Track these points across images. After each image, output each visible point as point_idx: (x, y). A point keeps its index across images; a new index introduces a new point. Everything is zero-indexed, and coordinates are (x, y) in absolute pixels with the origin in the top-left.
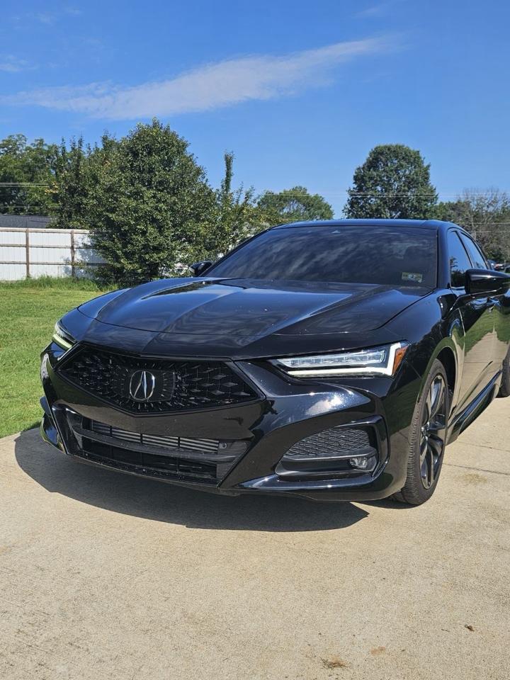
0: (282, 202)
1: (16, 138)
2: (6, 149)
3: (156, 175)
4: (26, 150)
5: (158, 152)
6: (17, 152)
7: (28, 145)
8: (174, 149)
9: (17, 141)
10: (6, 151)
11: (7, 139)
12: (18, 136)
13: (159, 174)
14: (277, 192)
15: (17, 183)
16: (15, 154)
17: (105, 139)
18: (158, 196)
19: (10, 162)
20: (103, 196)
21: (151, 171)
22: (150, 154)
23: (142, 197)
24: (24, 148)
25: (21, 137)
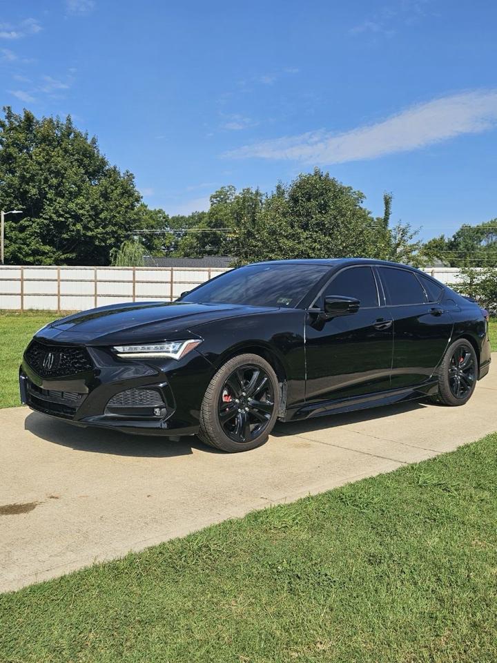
0: (479, 235)
1: (227, 188)
2: (218, 199)
3: (312, 218)
4: (235, 199)
5: (316, 197)
6: (228, 201)
7: (237, 194)
8: (330, 194)
9: (228, 191)
10: (219, 201)
11: (219, 190)
12: (229, 187)
13: (317, 217)
14: (474, 225)
15: (226, 228)
16: (226, 202)
17: (279, 188)
18: (314, 236)
19: (221, 210)
20: (267, 239)
21: (308, 214)
22: (309, 200)
23: (299, 238)
24: (234, 197)
25: (232, 188)
